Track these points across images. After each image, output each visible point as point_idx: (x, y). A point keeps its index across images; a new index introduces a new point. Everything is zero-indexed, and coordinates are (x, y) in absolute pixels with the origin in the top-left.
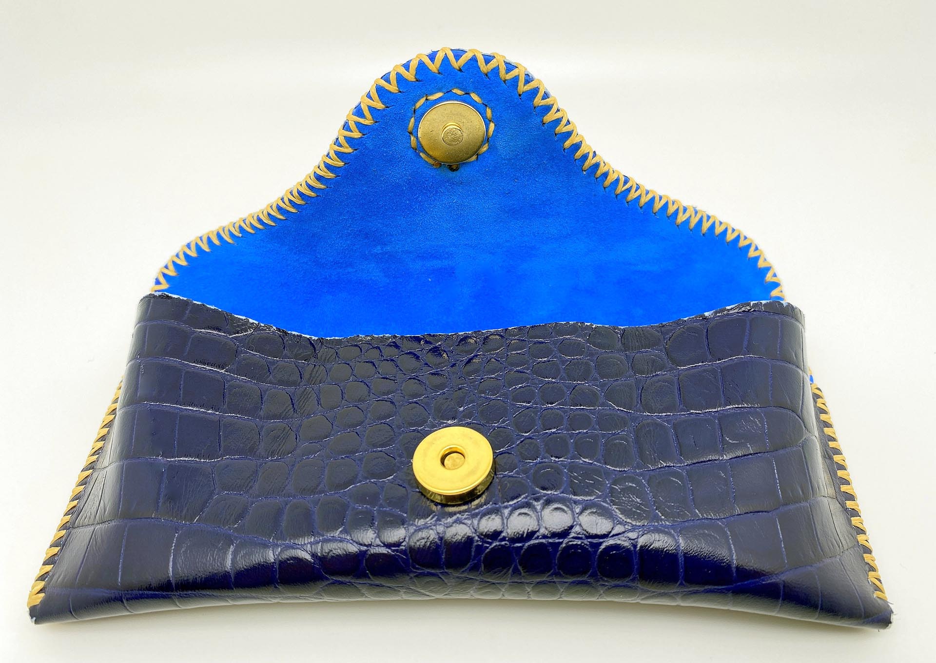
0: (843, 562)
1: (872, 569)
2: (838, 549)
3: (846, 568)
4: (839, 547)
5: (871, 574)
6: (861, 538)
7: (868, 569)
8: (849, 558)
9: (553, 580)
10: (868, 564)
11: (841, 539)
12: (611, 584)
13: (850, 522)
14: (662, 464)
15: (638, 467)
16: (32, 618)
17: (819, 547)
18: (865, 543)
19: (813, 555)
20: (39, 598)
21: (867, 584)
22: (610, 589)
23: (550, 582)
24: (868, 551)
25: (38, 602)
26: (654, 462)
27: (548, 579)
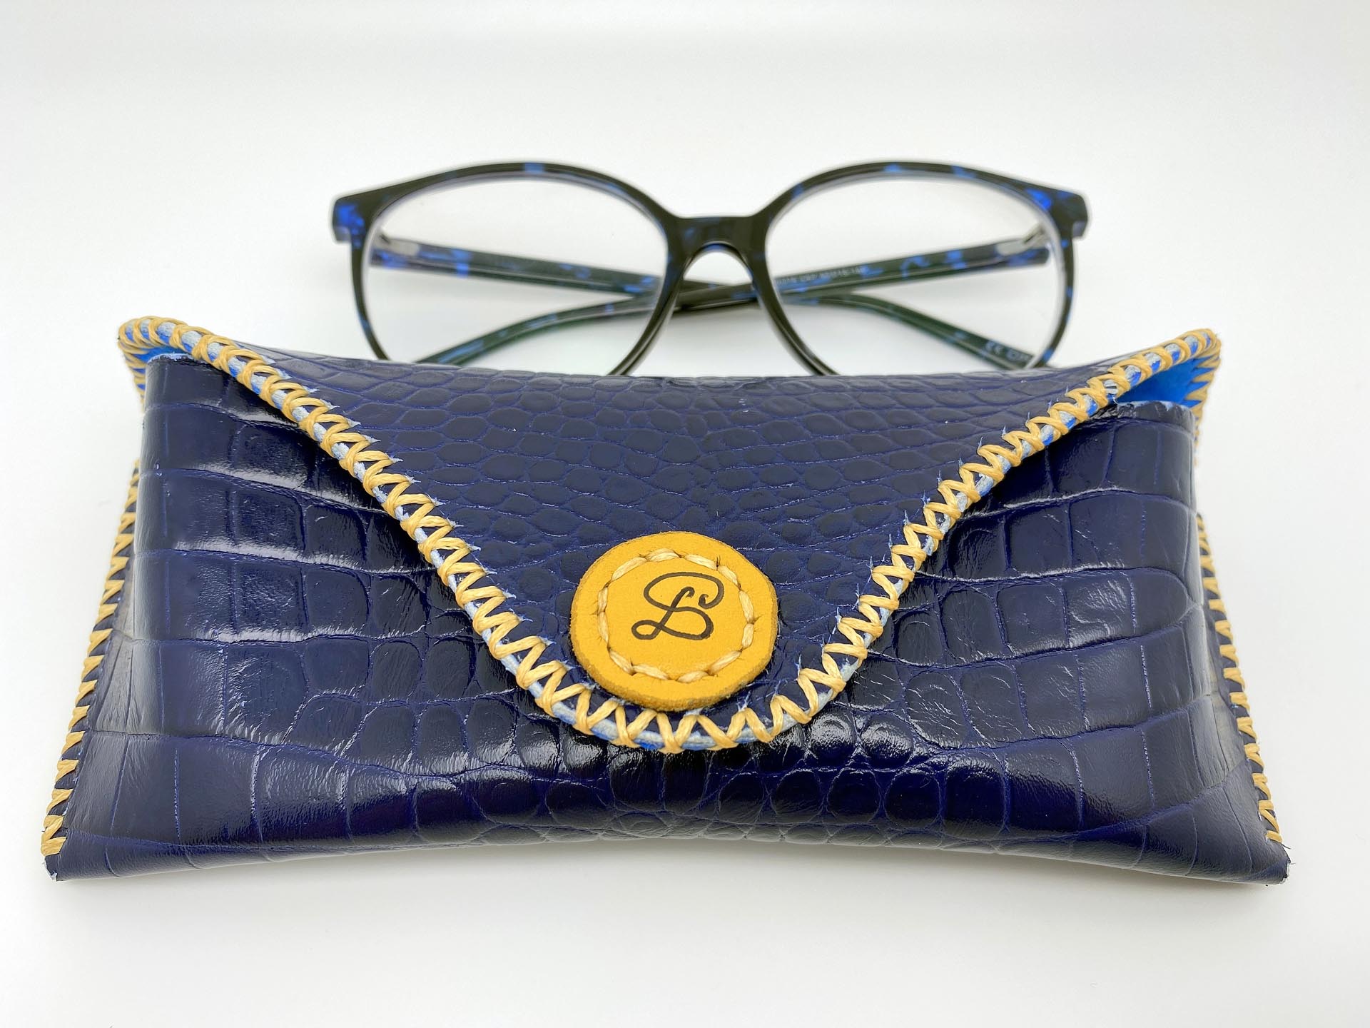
0: (1228, 793)
1: (1264, 796)
2: (1222, 772)
3: (1231, 801)
4: (1224, 769)
5: (1263, 804)
6: (1249, 749)
7: (1258, 798)
8: (1236, 786)
9: (820, 824)
10: (1259, 789)
11: (1227, 756)
12: (904, 830)
13: (1235, 724)
14: (981, 656)
15: (945, 660)
16: (51, 875)
17: (1199, 774)
18: (1255, 757)
19: (1190, 787)
20: (57, 845)
21: (1257, 821)
22: (902, 836)
23: (815, 826)
24: (1258, 768)
25: (57, 850)
26: (969, 652)
27: (813, 823)
